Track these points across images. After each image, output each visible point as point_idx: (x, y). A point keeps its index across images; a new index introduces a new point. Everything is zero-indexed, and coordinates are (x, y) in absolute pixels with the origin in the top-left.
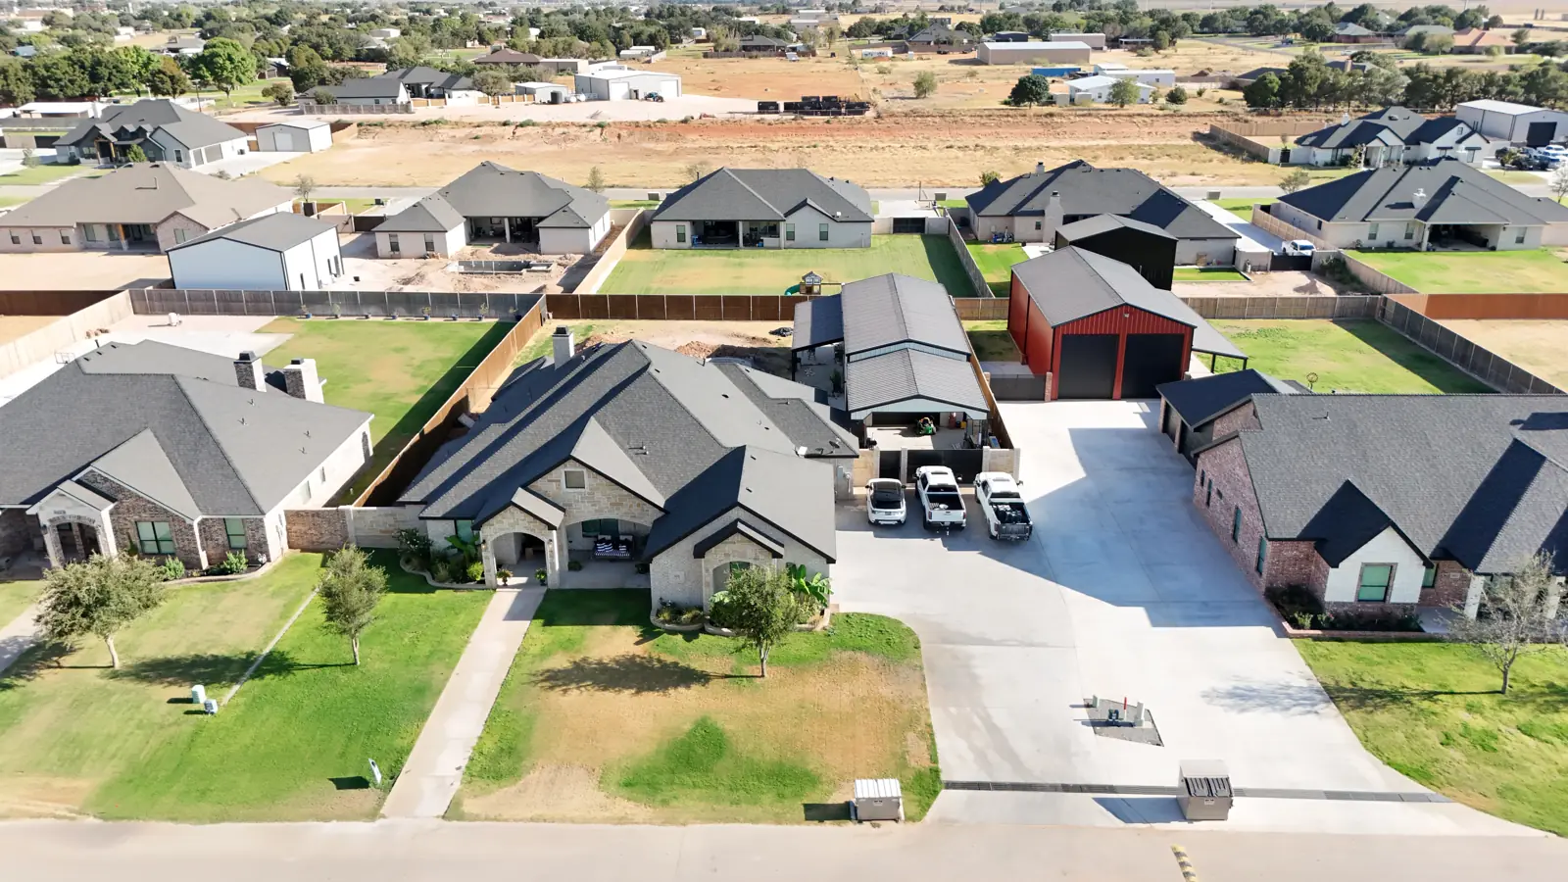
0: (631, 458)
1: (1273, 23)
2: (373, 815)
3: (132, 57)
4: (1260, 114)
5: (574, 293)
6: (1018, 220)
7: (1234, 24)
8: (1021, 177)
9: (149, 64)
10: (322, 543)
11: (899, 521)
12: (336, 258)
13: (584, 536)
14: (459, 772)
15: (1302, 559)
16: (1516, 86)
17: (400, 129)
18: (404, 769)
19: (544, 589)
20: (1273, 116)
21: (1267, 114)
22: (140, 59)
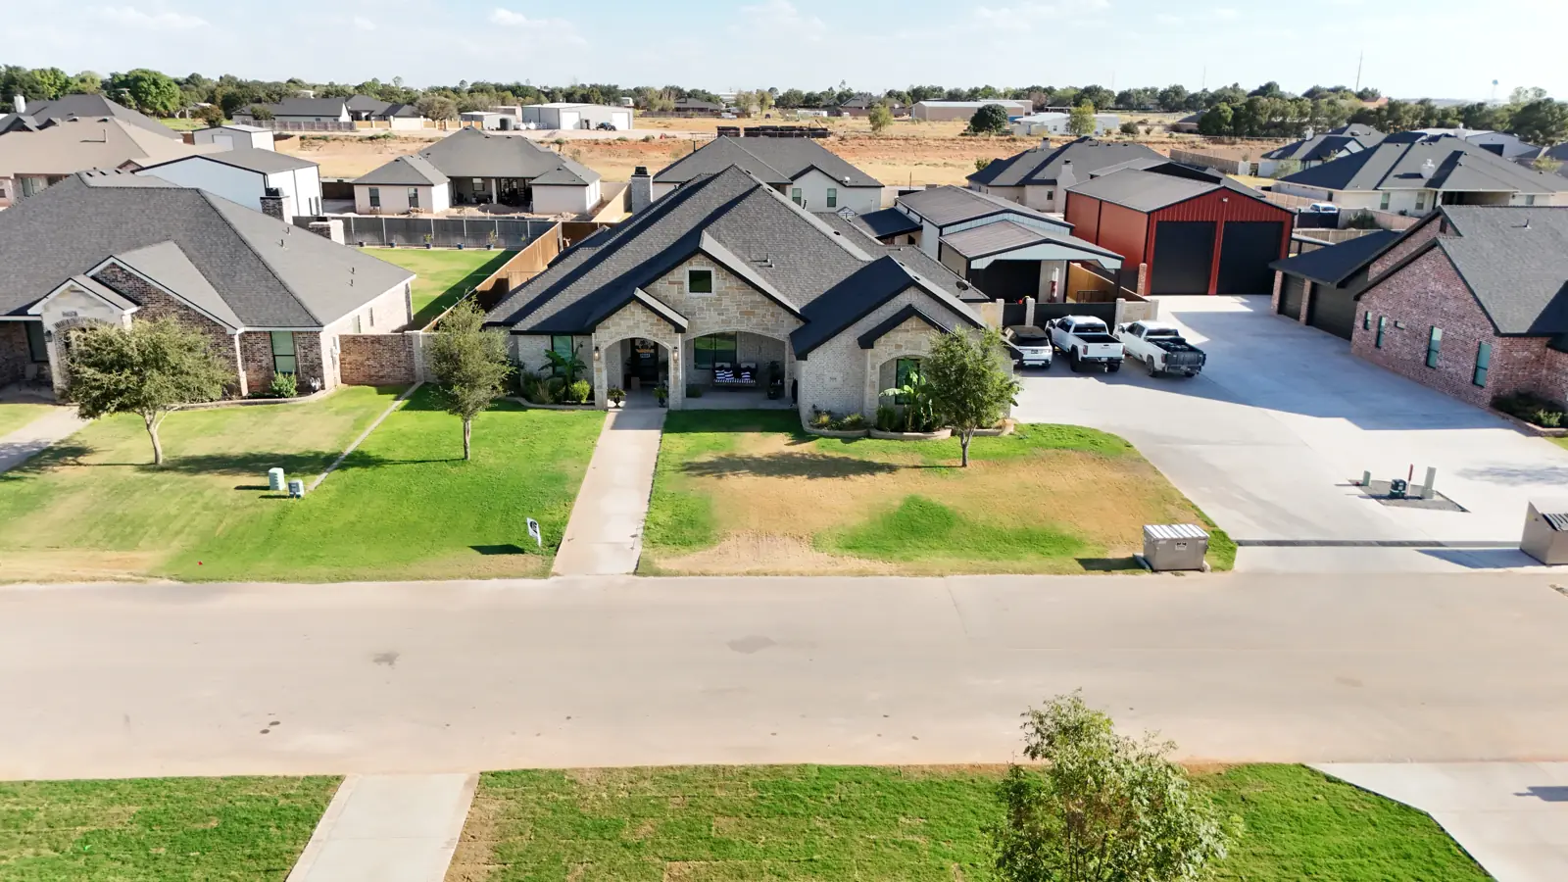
0: (756, 271)
1: (1184, 100)
2: (544, 573)
3: (49, 79)
4: (1214, 143)
5: (593, 221)
6: (1029, 189)
7: (1149, 103)
8: (1027, 151)
9: (66, 87)
10: (382, 377)
11: (1047, 361)
12: (317, 199)
13: (696, 367)
14: (638, 539)
15: (1533, 362)
16: (1454, 119)
17: (346, 143)
18: (565, 538)
19: (665, 410)
20: (1228, 144)
21: (1223, 143)
22: (58, 82)
